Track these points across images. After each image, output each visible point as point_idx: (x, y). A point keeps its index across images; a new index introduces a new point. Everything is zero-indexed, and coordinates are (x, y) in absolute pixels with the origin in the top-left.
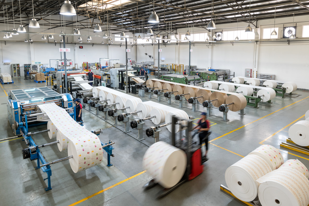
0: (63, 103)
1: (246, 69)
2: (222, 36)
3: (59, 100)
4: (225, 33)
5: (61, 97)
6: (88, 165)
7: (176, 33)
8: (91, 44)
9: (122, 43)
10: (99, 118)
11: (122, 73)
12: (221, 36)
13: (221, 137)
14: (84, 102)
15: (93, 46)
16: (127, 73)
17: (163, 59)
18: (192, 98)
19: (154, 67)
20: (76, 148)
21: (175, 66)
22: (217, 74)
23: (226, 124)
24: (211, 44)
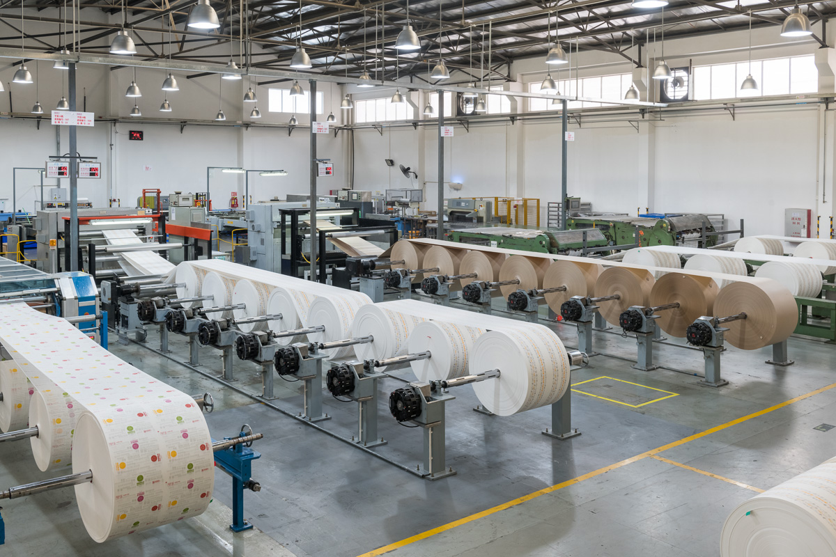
0: (57, 304)
1: (787, 211)
2: (691, 85)
3: (44, 294)
4: (700, 72)
5: (51, 283)
6: (154, 508)
7: (509, 76)
8: (176, 124)
9: (294, 120)
10: (200, 375)
11: (294, 220)
12: (686, 83)
13: (697, 436)
14: (142, 316)
15: (182, 129)
16: (313, 219)
17: (457, 180)
18: (575, 301)
19: (420, 213)
20: (107, 436)
21: (505, 207)
22: (673, 227)
23: (718, 395)
24: (647, 116)
